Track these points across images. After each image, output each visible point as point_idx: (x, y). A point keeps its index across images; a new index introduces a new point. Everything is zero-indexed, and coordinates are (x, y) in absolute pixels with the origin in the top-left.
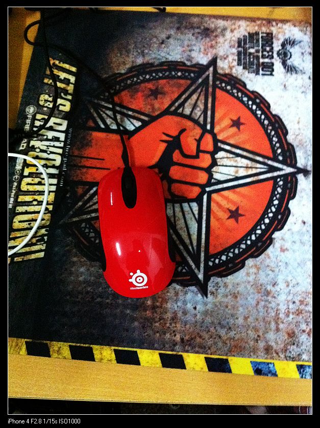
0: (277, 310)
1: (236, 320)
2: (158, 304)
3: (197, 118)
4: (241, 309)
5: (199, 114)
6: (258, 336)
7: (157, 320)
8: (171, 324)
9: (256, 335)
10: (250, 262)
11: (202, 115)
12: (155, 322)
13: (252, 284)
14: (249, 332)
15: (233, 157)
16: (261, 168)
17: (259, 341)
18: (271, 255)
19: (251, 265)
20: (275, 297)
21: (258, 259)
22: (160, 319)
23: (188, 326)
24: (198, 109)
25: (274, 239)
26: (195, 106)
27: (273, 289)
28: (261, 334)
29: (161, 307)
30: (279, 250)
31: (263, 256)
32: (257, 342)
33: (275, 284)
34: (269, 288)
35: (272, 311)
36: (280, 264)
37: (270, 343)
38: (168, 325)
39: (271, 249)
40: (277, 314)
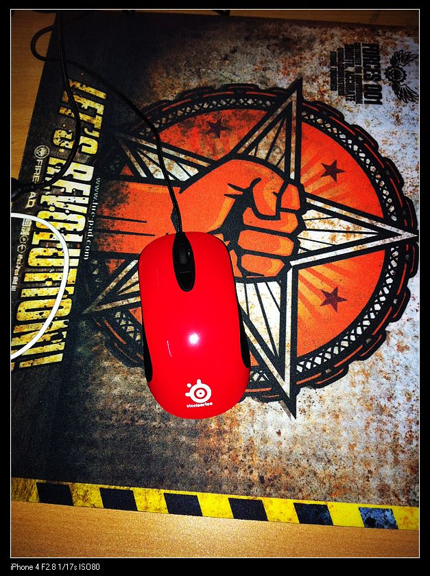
0: (395, 434)
1: (338, 450)
2: (226, 428)
3: (275, 163)
4: (344, 434)
5: (279, 157)
6: (370, 472)
7: (225, 450)
8: (245, 456)
9: (367, 472)
10: (355, 366)
11: (283, 159)
12: (222, 454)
13: (358, 397)
14: (356, 466)
15: (327, 218)
16: (366, 233)
17: (371, 479)
18: (384, 355)
19: (356, 371)
20: (391, 416)
21: (366, 362)
22: (230, 449)
23: (269, 459)
24: (277, 150)
25: (389, 332)
26: (272, 147)
27: (389, 405)
28: (373, 469)
29: (231, 432)
30: (396, 348)
31: (373, 357)
32: (368, 481)
33: (391, 397)
34: (383, 402)
35: (388, 435)
36: (398, 368)
37: (386, 482)
38: (240, 458)
39: (384, 346)
40: (396, 440)
